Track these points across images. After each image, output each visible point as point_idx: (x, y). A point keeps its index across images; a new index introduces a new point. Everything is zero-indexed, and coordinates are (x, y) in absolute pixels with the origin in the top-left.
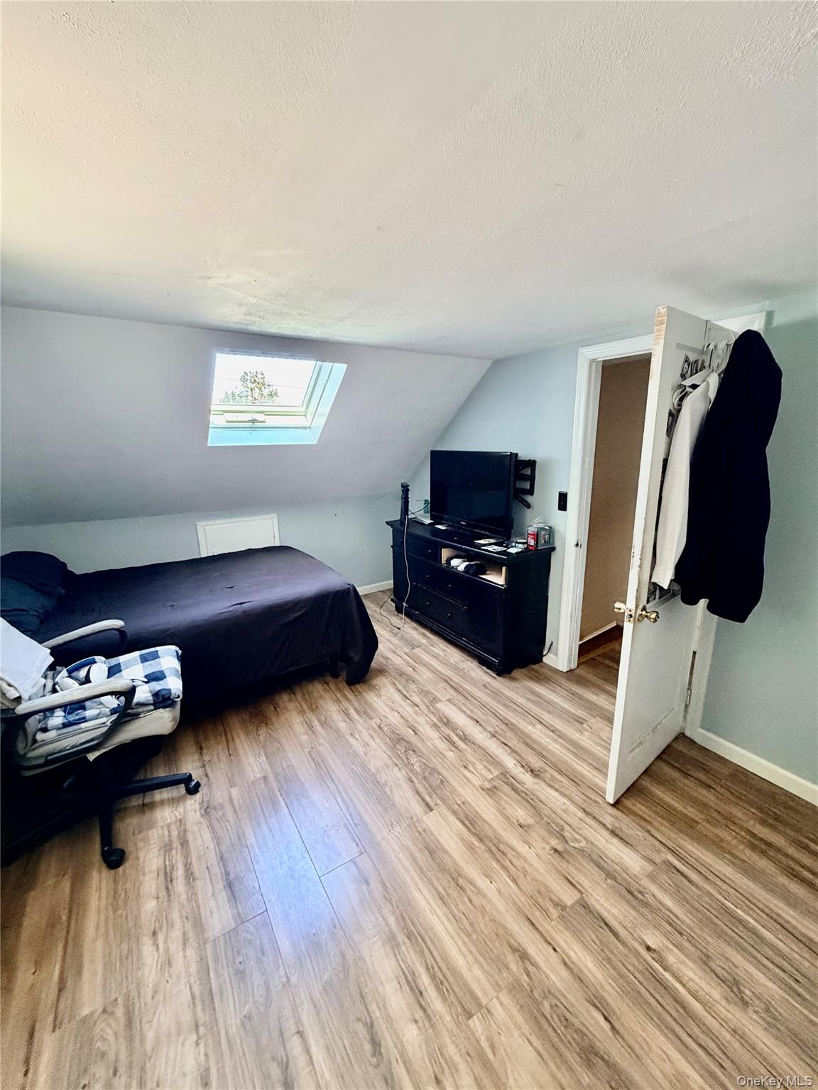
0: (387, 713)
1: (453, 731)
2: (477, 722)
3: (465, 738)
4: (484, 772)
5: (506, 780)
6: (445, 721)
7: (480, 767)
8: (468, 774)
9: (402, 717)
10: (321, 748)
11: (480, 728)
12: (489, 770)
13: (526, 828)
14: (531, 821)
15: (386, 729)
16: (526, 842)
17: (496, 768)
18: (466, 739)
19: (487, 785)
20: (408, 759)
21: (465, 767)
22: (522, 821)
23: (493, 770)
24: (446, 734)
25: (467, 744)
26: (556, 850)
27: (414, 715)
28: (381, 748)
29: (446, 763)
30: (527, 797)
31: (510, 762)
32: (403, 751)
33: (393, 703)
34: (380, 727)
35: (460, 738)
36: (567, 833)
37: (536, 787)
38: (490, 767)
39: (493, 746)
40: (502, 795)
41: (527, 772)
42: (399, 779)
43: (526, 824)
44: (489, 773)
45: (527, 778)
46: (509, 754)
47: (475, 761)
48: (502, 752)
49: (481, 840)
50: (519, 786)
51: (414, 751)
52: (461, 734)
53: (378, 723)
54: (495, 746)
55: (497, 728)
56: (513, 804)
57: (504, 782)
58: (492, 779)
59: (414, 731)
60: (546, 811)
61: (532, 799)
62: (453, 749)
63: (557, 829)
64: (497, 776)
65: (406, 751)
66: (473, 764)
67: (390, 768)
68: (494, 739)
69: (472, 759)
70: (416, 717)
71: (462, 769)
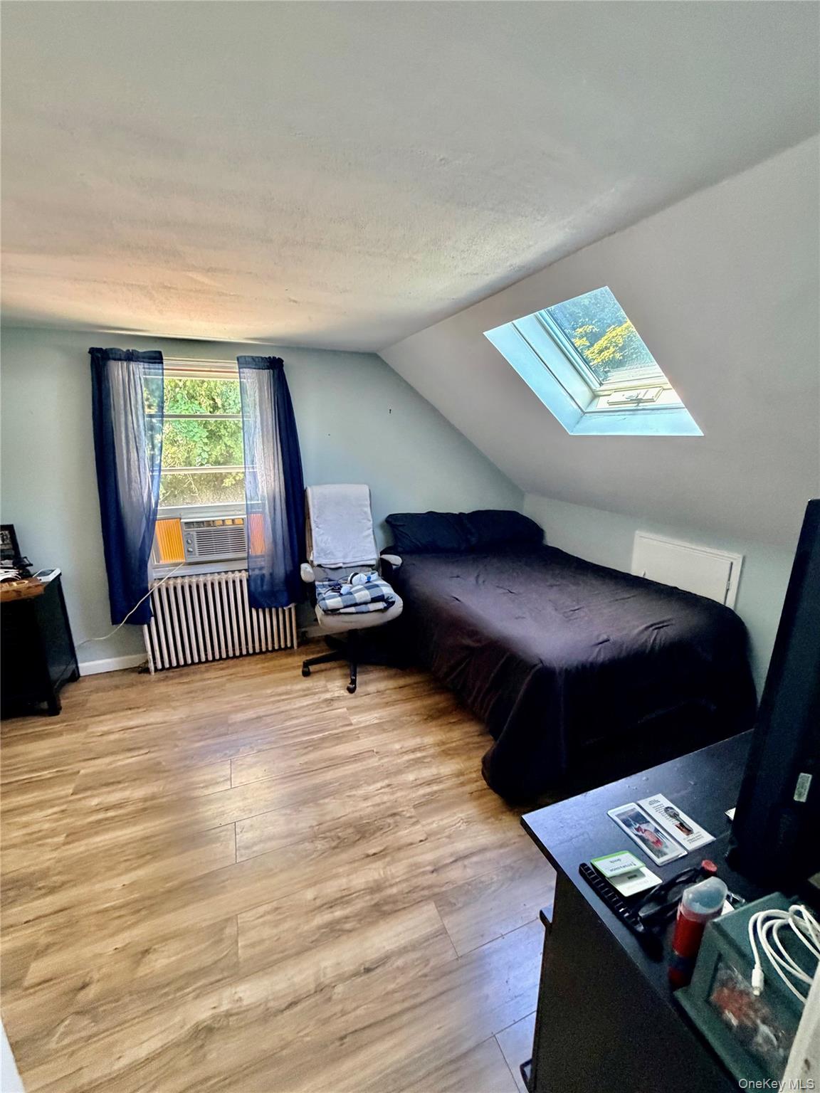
0: (423, 826)
1: (356, 915)
2: (368, 970)
3: (334, 932)
4: (253, 936)
5: (221, 965)
6: (386, 908)
7: (267, 932)
8: (262, 910)
9: (411, 844)
10: (377, 759)
11: (349, 968)
12: (253, 945)
13: (140, 956)
14: (142, 971)
15: (390, 820)
16: (124, 949)
17: (252, 958)
18: (332, 931)
19: (230, 930)
20: (325, 838)
21: (277, 909)
22: (151, 957)
23: (251, 952)
24: (352, 900)
25: (319, 928)
26: (84, 986)
27: (411, 860)
28: (353, 812)
29: (296, 884)
30: (173, 987)
31: (249, 992)
32: (340, 834)
33: (449, 837)
34: (394, 814)
35: (338, 921)
36: (86, 1022)
37: (178, 1019)
38: (258, 949)
39: (300, 975)
40: (203, 946)
41: (214, 1017)
42: (297, 824)
43: (144, 960)
44: (249, 942)
45: (202, 1011)
46: (267, 1001)
47: (281, 928)
48: (278, 988)
49: (170, 891)
50: (199, 984)
51: (335, 848)
52: (348, 926)
53: (404, 813)
54: (296, 980)
55: (339, 1007)
56: (180, 956)
57: (220, 960)
58: (237, 942)
59: (375, 854)
60: (135, 1009)
61: (166, 994)
62: (318, 902)
63: (102, 1009)
64: (236, 953)
65: (339, 838)
66: (276, 924)
67: (318, 817)
68: (312, 987)
69: (286, 925)
70: (406, 862)
71: (275, 904)
